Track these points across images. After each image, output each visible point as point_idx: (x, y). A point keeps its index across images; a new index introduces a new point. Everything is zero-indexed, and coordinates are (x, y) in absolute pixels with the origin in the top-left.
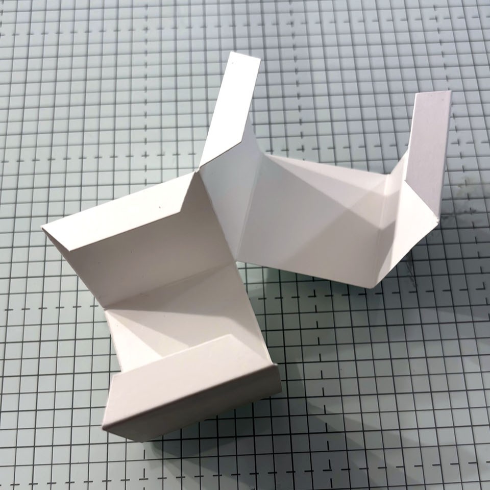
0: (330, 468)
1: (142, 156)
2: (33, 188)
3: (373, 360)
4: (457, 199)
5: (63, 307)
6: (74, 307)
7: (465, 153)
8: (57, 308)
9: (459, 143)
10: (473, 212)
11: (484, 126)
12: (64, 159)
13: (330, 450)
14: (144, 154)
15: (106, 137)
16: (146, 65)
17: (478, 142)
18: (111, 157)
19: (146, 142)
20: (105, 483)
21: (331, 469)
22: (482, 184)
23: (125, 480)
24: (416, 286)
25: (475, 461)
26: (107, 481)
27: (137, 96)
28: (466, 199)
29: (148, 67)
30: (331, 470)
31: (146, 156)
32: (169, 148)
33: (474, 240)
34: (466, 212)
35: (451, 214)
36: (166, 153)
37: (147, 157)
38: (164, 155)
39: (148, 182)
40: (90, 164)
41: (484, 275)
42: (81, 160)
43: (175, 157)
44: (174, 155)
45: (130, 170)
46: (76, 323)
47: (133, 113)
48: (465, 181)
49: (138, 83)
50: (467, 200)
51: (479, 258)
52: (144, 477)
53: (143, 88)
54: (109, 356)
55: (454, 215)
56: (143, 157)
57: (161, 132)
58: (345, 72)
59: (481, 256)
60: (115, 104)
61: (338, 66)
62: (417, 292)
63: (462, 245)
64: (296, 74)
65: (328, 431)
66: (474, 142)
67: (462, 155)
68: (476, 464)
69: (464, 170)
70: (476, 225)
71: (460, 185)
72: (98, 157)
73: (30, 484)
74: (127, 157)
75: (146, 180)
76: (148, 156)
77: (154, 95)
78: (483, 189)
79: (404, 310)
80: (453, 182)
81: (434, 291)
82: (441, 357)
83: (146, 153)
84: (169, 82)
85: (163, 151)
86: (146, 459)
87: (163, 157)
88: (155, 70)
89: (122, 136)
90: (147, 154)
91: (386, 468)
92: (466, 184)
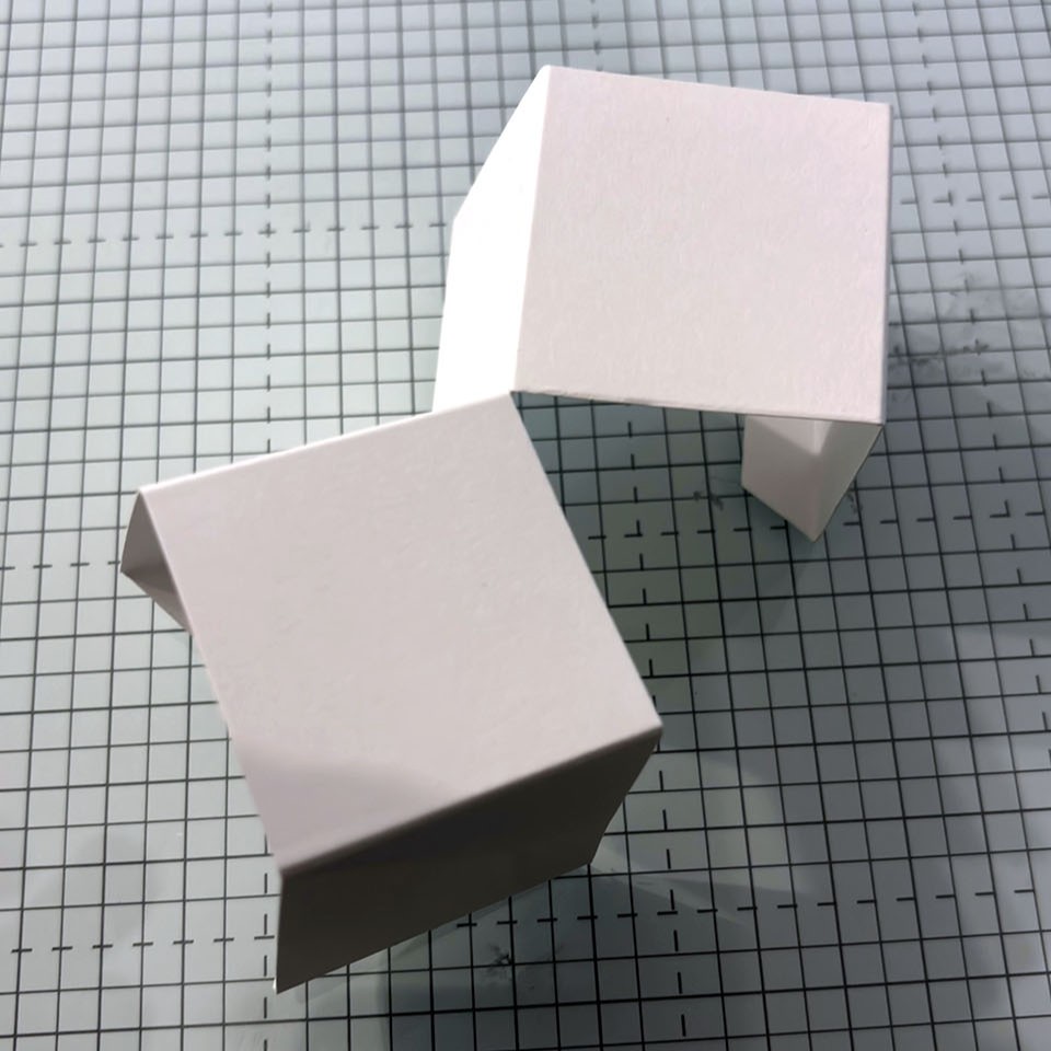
0: (673, 907)
1: (261, 233)
2: (22, 305)
3: (766, 671)
4: (947, 321)
5: (86, 564)
6: (110, 563)
7: (964, 223)
8: (73, 565)
9: (950, 199)
10: (982, 348)
11: (1006, 163)
12: (91, 241)
13: (673, 868)
14: (264, 228)
15: (182, 191)
16: (269, 36)
17: (993, 199)
18: (193, 236)
19: (268, 202)
20: (180, 946)
21: (676, 909)
22: (1002, 288)
23: (224, 940)
24: (859, 509)
25: (991, 890)
26: (183, 942)
27: (251, 103)
28: (967, 321)
29: (274, 40)
30: (676, 913)
31: (268, 231)
32: (321, 216)
33: (986, 411)
34: (966, 350)
35: (936, 353)
36: (312, 227)
37: (272, 235)
38: (308, 231)
39: (272, 288)
40: (146, 251)
41: (1007, 485)
42: (126, 243)
43: (333, 234)
44: (330, 230)
45: (233, 264)
46: (115, 598)
47: (241, 139)
48: (966, 282)
49: (252, 76)
50: (969, 324)
51: (997, 448)
52: (266, 932)
53: (263, 86)
54: (186, 670)
55: (940, 356)
56: (263, 236)
57: (303, 181)
58: (703, 49)
59: (1000, 443)
60: (202, 120)
61: (688, 37)
62: (860, 523)
63: (960, 421)
64: (598, 53)
65: (669, 827)
66: (983, 198)
67: (960, 225)
68: (992, 897)
69: (962, 259)
70: (990, 377)
71: (954, 291)
72: (164, 237)
73: (14, 951)
74: (227, 234)
75: (269, 285)
76: (274, 232)
77: (285, 102)
78: (1004, 299)
79: (833, 564)
80: (940, 284)
81: (897, 521)
82: (915, 663)
83: (269, 225)
84: (319, 73)
85: (307, 220)
86: (269, 893)
87: (306, 234)
88: (288, 47)
89: (216, 190)
90: (273, 227)
91: (795, 906)
92: (968, 289)
